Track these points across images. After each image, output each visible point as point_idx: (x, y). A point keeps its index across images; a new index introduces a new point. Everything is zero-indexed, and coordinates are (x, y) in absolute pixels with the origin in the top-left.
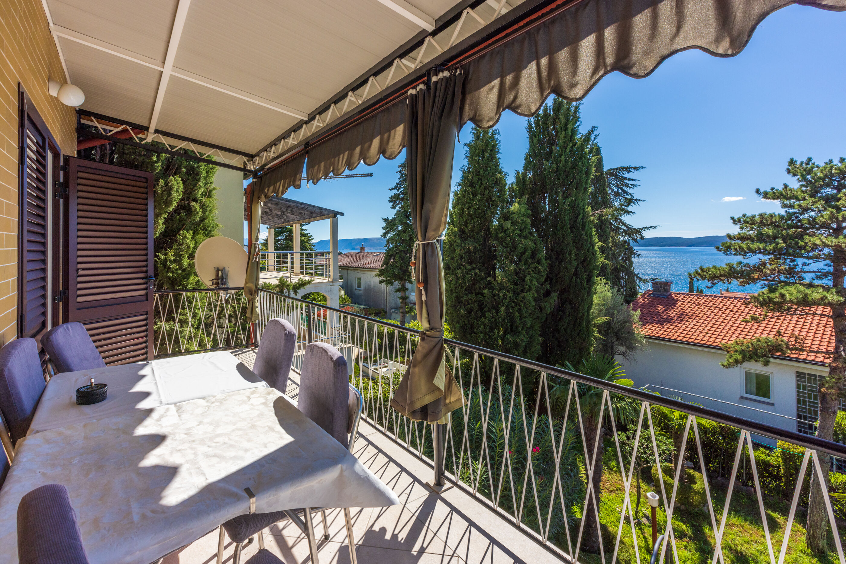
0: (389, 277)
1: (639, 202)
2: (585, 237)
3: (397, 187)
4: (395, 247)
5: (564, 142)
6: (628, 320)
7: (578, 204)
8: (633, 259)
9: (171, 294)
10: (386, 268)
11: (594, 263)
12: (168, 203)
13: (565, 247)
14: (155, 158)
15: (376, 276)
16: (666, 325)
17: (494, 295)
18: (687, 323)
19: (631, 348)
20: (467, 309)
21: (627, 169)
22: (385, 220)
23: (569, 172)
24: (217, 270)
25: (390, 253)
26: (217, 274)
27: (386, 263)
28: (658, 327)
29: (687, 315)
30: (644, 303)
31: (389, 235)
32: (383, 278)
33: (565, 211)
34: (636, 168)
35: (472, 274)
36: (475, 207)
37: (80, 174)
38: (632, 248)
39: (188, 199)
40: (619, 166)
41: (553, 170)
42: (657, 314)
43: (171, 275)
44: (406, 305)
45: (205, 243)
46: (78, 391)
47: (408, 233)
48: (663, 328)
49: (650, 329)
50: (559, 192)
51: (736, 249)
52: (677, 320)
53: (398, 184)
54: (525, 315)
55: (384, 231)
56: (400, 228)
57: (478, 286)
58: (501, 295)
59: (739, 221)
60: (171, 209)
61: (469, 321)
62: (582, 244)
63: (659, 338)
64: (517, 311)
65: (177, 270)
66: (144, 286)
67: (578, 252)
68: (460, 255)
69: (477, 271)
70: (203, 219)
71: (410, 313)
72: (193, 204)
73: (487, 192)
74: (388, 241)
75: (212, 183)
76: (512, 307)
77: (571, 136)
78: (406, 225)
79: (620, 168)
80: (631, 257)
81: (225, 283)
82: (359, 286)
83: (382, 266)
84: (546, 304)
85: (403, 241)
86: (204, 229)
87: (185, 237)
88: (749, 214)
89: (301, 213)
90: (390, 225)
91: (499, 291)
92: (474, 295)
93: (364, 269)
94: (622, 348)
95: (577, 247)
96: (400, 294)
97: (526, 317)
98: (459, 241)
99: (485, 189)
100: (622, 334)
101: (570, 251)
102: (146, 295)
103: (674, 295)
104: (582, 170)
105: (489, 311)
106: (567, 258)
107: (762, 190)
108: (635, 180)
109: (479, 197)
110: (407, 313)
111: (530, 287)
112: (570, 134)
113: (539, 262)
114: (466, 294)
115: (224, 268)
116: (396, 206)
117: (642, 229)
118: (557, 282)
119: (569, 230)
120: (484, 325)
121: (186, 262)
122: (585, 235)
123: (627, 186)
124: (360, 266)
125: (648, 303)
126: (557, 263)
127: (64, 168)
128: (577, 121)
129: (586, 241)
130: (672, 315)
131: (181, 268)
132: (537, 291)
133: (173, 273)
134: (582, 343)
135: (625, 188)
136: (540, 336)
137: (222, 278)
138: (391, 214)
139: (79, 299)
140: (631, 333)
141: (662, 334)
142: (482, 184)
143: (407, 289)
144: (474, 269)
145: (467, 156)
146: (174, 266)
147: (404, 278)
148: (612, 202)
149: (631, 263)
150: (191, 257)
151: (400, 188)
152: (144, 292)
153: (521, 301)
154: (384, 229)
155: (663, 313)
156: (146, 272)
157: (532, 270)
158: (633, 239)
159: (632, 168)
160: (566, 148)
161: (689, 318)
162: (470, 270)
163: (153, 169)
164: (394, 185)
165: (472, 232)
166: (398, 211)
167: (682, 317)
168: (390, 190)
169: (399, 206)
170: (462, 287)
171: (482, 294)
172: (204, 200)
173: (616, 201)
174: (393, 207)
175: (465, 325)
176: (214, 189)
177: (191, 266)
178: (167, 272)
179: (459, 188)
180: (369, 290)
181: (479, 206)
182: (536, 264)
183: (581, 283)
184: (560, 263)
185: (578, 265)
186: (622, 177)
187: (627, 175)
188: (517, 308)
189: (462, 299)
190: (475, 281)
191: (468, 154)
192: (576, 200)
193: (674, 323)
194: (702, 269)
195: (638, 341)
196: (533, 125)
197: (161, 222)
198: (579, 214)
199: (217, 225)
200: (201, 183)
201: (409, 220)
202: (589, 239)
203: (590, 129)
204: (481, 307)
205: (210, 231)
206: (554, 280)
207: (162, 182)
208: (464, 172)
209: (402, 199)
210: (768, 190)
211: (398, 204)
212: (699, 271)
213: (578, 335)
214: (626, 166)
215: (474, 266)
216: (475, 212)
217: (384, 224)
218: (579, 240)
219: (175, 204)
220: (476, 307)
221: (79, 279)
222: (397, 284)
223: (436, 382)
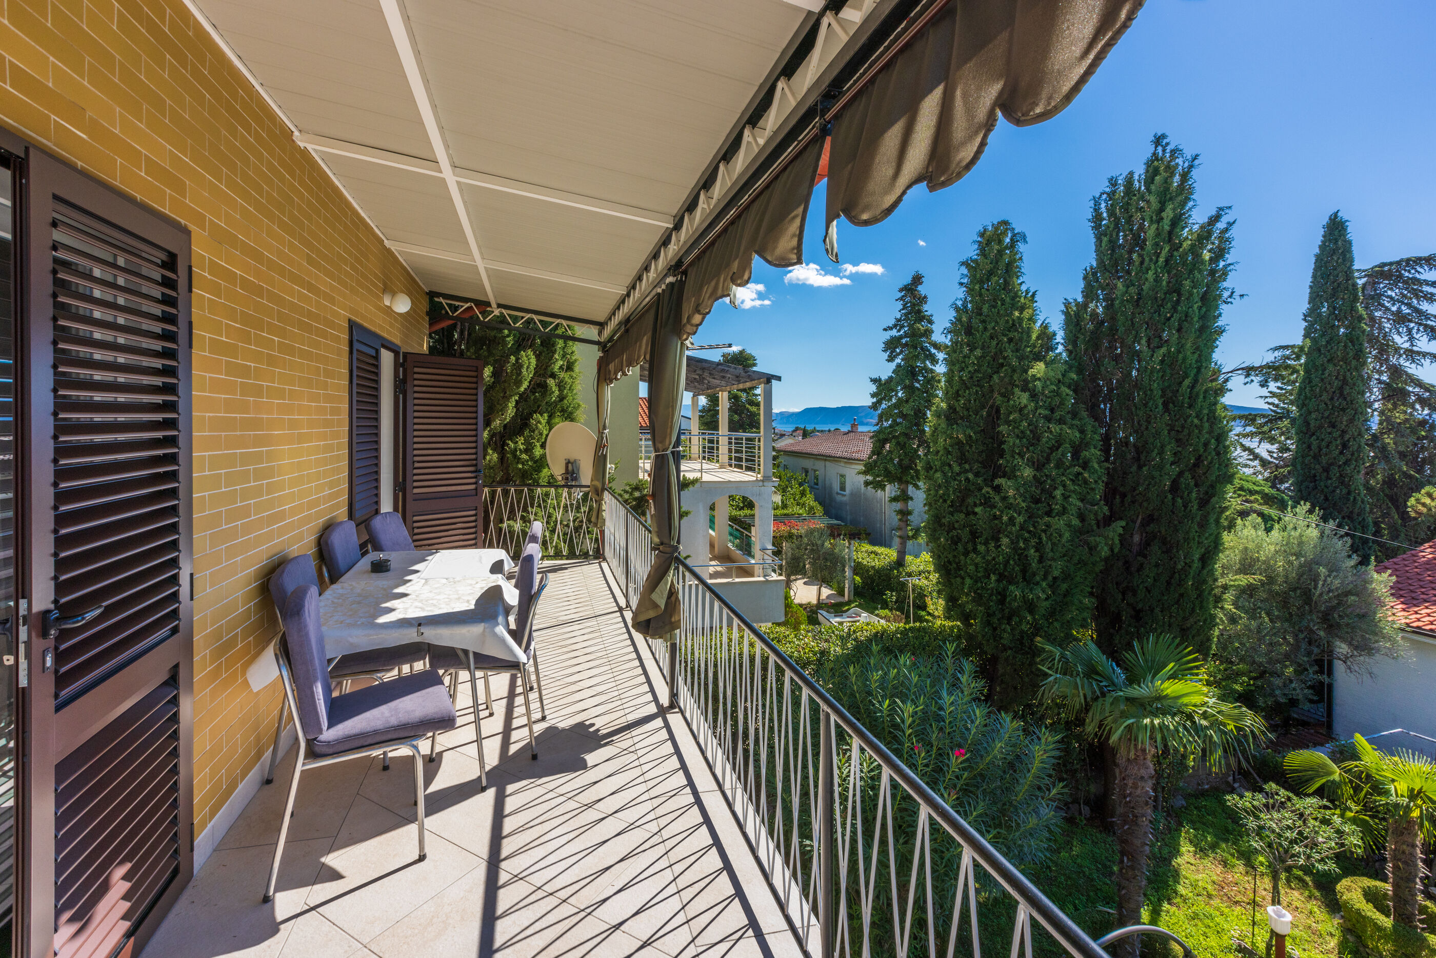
0: (878, 476)
2: (1196, 421)
3: (898, 325)
4: (891, 426)
5: (1157, 244)
6: (1361, 590)
7: (1184, 359)
9: (513, 489)
10: (876, 462)
12: (519, 383)
13: (1151, 440)
14: (506, 332)
15: (859, 473)
17: (995, 517)
19: (1364, 648)
20: (952, 537)
21: (1428, 262)
22: (874, 381)
23: (1163, 300)
24: (568, 462)
25: (881, 436)
26: (567, 467)
27: (877, 451)
31: (883, 406)
32: (870, 478)
33: (1152, 372)
35: (961, 481)
36: (970, 369)
37: (416, 370)
39: (544, 375)
41: (1132, 297)
43: (520, 466)
44: (908, 525)
45: (561, 426)
46: (372, 562)
47: (911, 404)
50: (1141, 338)
53: (898, 320)
54: (1051, 554)
55: (875, 400)
56: (900, 394)
57: (970, 500)
58: (1005, 518)
60: (522, 389)
61: (955, 556)
62: (1189, 435)
64: (1033, 547)
65: (527, 461)
66: (473, 480)
67: (1180, 449)
68: (945, 448)
69: (971, 476)
70: (562, 398)
71: (916, 539)
72: (551, 382)
73: (994, 343)
74: (881, 417)
75: (572, 353)
76: (1025, 540)
77: (1170, 233)
78: (909, 389)
79: (1409, 259)
81: (575, 479)
82: (843, 488)
83: (869, 458)
84: (1098, 539)
85: (904, 416)
86: (563, 411)
87: (539, 422)
89: (724, 377)
90: (883, 388)
91: (1002, 512)
92: (962, 516)
93: (849, 460)
94: (1343, 645)
95: (1178, 440)
96: (898, 506)
97: (1053, 559)
98: (943, 425)
99: (992, 338)
100: (1341, 617)
101: (1163, 446)
102: (476, 489)
104: (1191, 294)
105: (986, 543)
106: (1154, 459)
109: (978, 352)
110: (909, 538)
111: (1064, 508)
112: (1167, 228)
113: (1085, 465)
114: (952, 514)
115: (575, 461)
116: (895, 357)
118: (1133, 502)
119: (1161, 407)
120: (976, 565)
121: (538, 452)
122: (1197, 417)
123: (1428, 298)
124: (845, 455)
126: (1134, 468)
127: (402, 365)
128: (1188, 199)
129: (1200, 428)
131: (532, 458)
132: (1082, 517)
133: (523, 464)
134: (1185, 619)
135: (1423, 305)
136: (1091, 594)
137: (573, 472)
138: (886, 371)
139: (416, 491)
142: (985, 329)
143: (911, 499)
144: (966, 471)
145: (961, 284)
146: (524, 456)
147: (904, 478)
148: (1385, 336)
150: (543, 446)
151: (902, 327)
152: (473, 487)
153: (1045, 531)
154: (873, 396)
156: (476, 465)
157: (1072, 480)
160: (1158, 257)
162: (958, 474)
163: (505, 344)
164: (892, 322)
165: (968, 410)
166: (899, 366)
168: (885, 330)
169: (901, 357)
170: (945, 501)
171: (975, 514)
172: (562, 375)
173: (1399, 333)
174: (891, 359)
175: (949, 562)
176: (576, 360)
177: (543, 456)
178: (518, 463)
179: (949, 337)
180: (855, 495)
181: (980, 366)
182: (1077, 469)
183: (1185, 506)
184: (1140, 467)
185: (1181, 474)
186: (1414, 279)
187: (1426, 274)
188: (1033, 542)
189: (943, 520)
190: (964, 494)
191: (965, 281)
192: (1179, 352)
195: (1390, 639)
196: (1105, 215)
197: (511, 405)
198: (1186, 376)
199: (579, 405)
200: (556, 356)
201: (918, 381)
202: (1206, 425)
203: (1214, 213)
204: (974, 535)
205: (571, 413)
206: (1129, 498)
207: (513, 358)
208: (957, 309)
209: (906, 345)
211: (898, 354)
213: (1177, 602)
215: (967, 466)
216: (971, 378)
217: (873, 388)
218: (1183, 427)
219: (525, 385)
220: (965, 534)
221: (415, 471)
222: (891, 490)
223: (654, 596)
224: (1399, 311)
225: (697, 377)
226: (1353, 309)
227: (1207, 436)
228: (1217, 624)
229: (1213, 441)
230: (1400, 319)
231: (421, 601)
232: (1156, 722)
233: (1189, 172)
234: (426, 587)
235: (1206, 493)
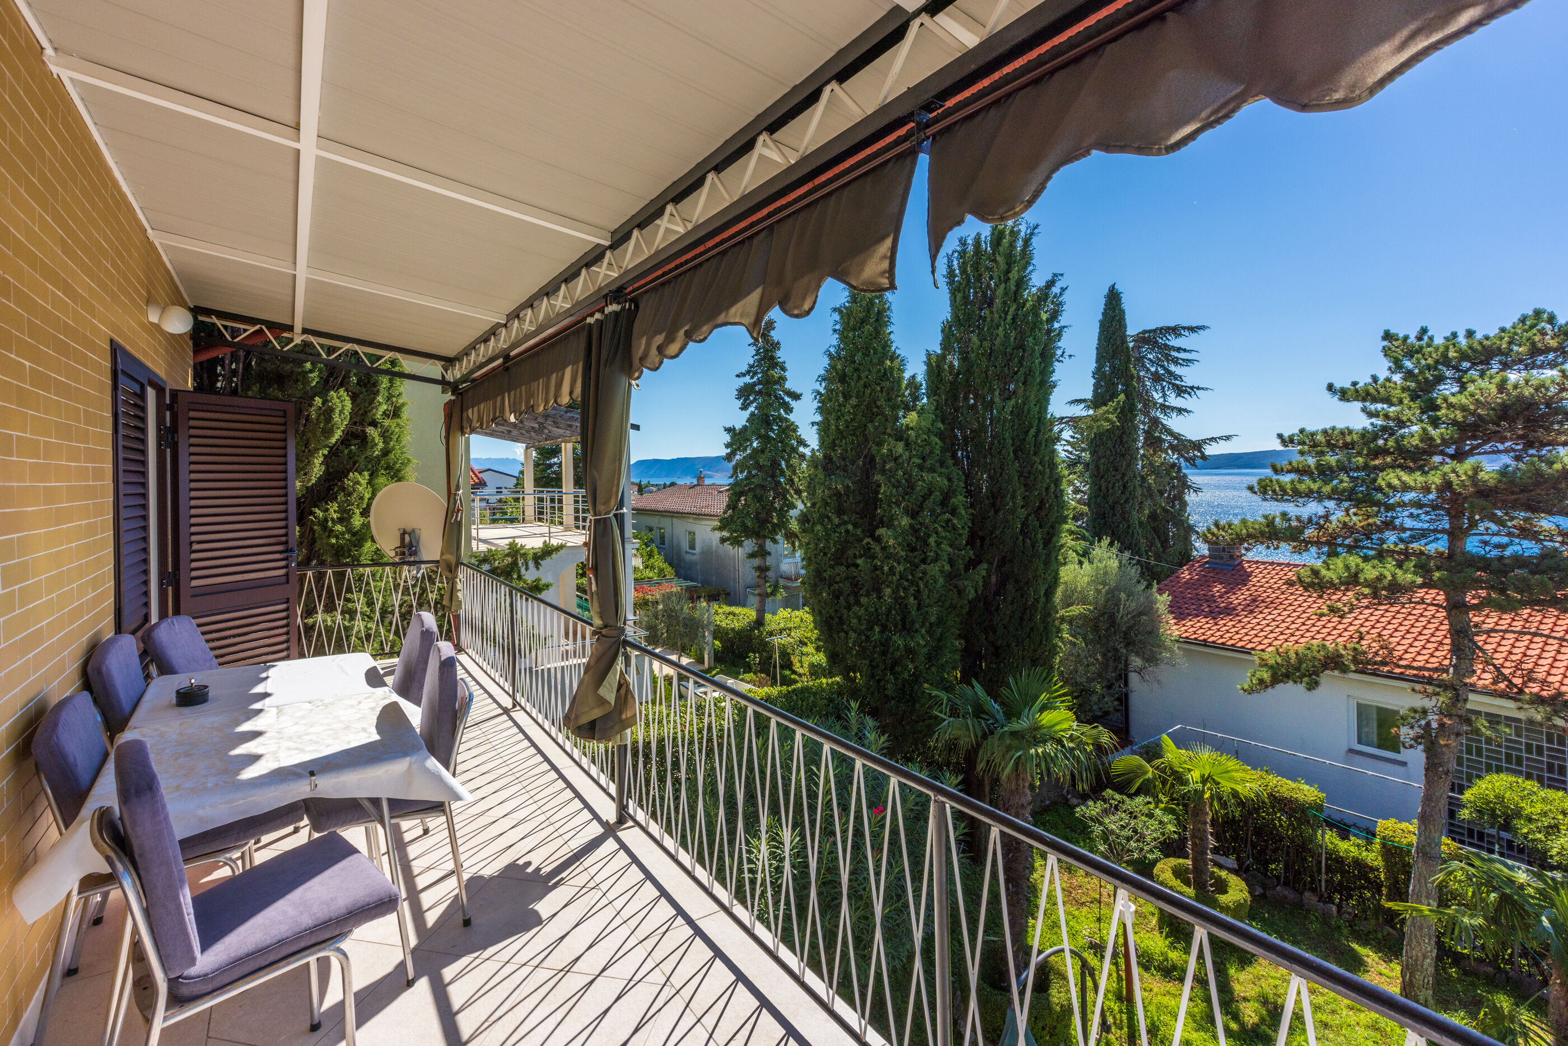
0: (735, 531)
1: (1198, 392)
2: (1040, 467)
3: (750, 371)
4: (747, 478)
6: (1148, 611)
7: (1029, 411)
8: (1187, 498)
9: (330, 571)
10: (732, 517)
11: (1058, 512)
12: (328, 432)
13: (1005, 485)
14: (308, 365)
15: (714, 529)
16: (1222, 619)
17: (876, 568)
18: (1260, 616)
20: (833, 592)
21: (1175, 331)
22: (728, 430)
23: (1011, 355)
24: (404, 533)
25: (738, 489)
26: (403, 539)
27: (732, 505)
28: (1207, 623)
29: (1263, 601)
30: (1191, 579)
31: (738, 457)
32: (726, 534)
33: (1004, 421)
34: (1192, 329)
35: (841, 533)
36: (846, 417)
37: (193, 414)
38: (1185, 476)
39: (361, 423)
40: (1160, 326)
41: (985, 351)
42: (1211, 600)
43: (334, 541)
44: (766, 582)
45: (388, 489)
46: (178, 692)
47: (768, 454)
48: (1216, 624)
49: (1192, 626)
50: (995, 390)
51: (1274, 491)
52: (1243, 610)
53: (751, 366)
54: (927, 601)
55: (729, 450)
56: (755, 445)
57: (850, 552)
58: (886, 568)
59: (1292, 441)
60: (333, 440)
61: (836, 611)
62: (1035, 479)
63: (1205, 643)
64: (913, 595)
65: (343, 533)
66: (283, 563)
67: (1027, 493)
68: (823, 500)
69: (850, 527)
70: (386, 452)
71: (775, 595)
72: (370, 431)
73: (868, 391)
74: (735, 468)
75: (400, 394)
76: (904, 589)
77: (1017, 292)
78: (765, 439)
79: (1162, 328)
80: (1183, 493)
81: (415, 553)
82: (692, 546)
83: (725, 513)
84: (966, 583)
85: (760, 468)
86: (388, 468)
87: (358, 483)
88: (1310, 428)
89: (570, 426)
90: (737, 438)
91: (882, 562)
92: (843, 568)
93: (699, 516)
94: (1135, 659)
95: (1025, 485)
96: (757, 562)
97: (929, 605)
98: (821, 476)
99: (865, 386)
100: (1136, 635)
101: (1014, 491)
102: (287, 575)
103: (1246, 565)
104: (1033, 351)
105: (868, 595)
106: (1008, 504)
107: (1338, 385)
108: (1189, 351)
109: (854, 401)
110: (768, 595)
111: (937, 555)
112: (1015, 288)
113: (954, 512)
114: (832, 567)
115: (413, 530)
116: (749, 405)
117: (1204, 441)
118: (992, 545)
119: (1012, 455)
120: (859, 618)
121: (357, 521)
122: (1041, 463)
123: (1176, 361)
124: (694, 510)
125: (1198, 580)
126: (992, 513)
127: (171, 407)
128: (1028, 264)
129: (1043, 473)
130: (1236, 602)
131: (350, 530)
132: (951, 562)
133: (337, 538)
134: (1036, 650)
135: (1172, 368)
136: (960, 636)
137: (411, 545)
138: (740, 419)
139: (194, 583)
140: (1153, 632)
141: (1212, 635)
142: (859, 377)
143: (769, 554)
144: (845, 523)
146: (339, 528)
147: (762, 533)
148: (1147, 392)
149: (1184, 504)
150: (365, 513)
151: (755, 373)
152: (282, 572)
153: (921, 579)
154: (727, 446)
155: (1220, 597)
156: (286, 543)
157: (942, 527)
158: (1187, 460)
159: (1184, 328)
160: (1006, 315)
161: (1266, 607)
162: (838, 526)
163: (306, 381)
164: (744, 368)
165: (844, 459)
166: (752, 414)
167: (1253, 605)
168: (738, 376)
169: (754, 405)
170: (825, 554)
171: (857, 566)
172: (387, 423)
173: (1156, 390)
174: (744, 408)
175: (831, 617)
176: (403, 405)
177: (366, 526)
178: (329, 537)
179: (823, 384)
180: (708, 553)
181: (855, 415)
182: (948, 516)
183: (1033, 546)
184: (996, 512)
185: (1029, 515)
186: (1166, 345)
187: (1174, 342)
188: (912, 590)
189: (825, 575)
190: (844, 546)
192: (1024, 404)
193: (1237, 615)
196: (958, 271)
197: (318, 461)
198: (1031, 426)
199: (409, 460)
200: (380, 399)
201: (773, 430)
202: (1048, 470)
203: (1048, 279)
204: (856, 587)
205: (399, 471)
206: (987, 542)
207: (318, 401)
208: (831, 356)
209: (760, 392)
210: (1347, 385)
211: (752, 402)
213: (1029, 636)
214: (1172, 324)
215: (846, 518)
216: (847, 427)
217: (727, 438)
218: (1030, 473)
219: (338, 434)
220: (846, 587)
221: (194, 556)
222: (749, 545)
223: (602, 691)
224: (1157, 372)
225: (536, 426)
226: (1127, 369)
227: (1048, 481)
228: (1058, 652)
229: (1052, 485)
230: (1157, 378)
231: (290, 739)
232: (1040, 750)
233: (1030, 239)
234: (283, 718)
235: (1048, 533)
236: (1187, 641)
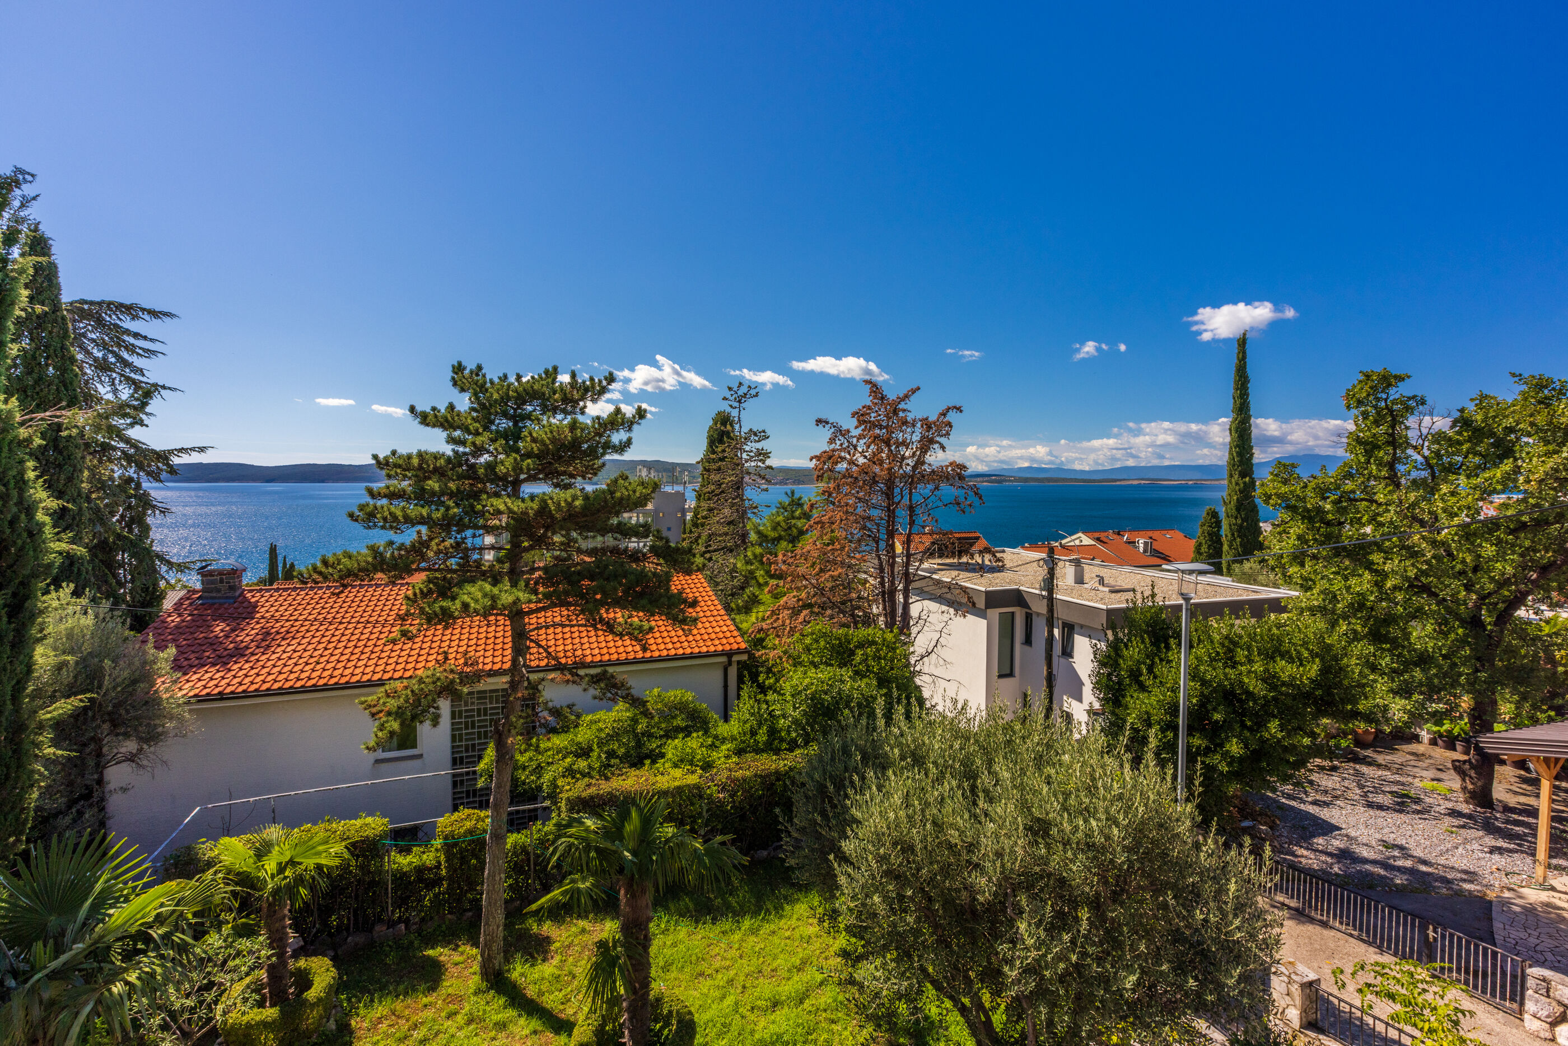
1: (163, 392)
6: (144, 675)
8: (149, 520)
11: (34, 555)
16: (236, 662)
18: (279, 650)
19: (151, 737)
21: (131, 310)
28: (218, 671)
29: (278, 633)
30: (183, 621)
34: (154, 314)
38: (146, 494)
40: (107, 299)
42: (214, 643)
48: (230, 670)
49: (199, 680)
51: (384, 518)
52: (258, 647)
63: (222, 697)
79: (110, 303)
80: (145, 514)
100: (128, 712)
103: (249, 595)
108: (152, 340)
117: (171, 452)
123: (131, 349)
125: (193, 620)
130: (248, 639)
135: (125, 355)
140: (153, 702)
141: (228, 685)
148: (87, 382)
149: (146, 529)
155: (227, 637)
158: (149, 474)
159: (143, 310)
161: (283, 639)
167: (267, 640)
173: (101, 382)
186: (116, 326)
187: (128, 324)
193: (253, 654)
194: (325, 563)
195: (171, 717)
202: (13, 491)
212: (319, 564)
214: (127, 302)
224: (105, 359)
230: (102, 366)
236: (200, 699)
